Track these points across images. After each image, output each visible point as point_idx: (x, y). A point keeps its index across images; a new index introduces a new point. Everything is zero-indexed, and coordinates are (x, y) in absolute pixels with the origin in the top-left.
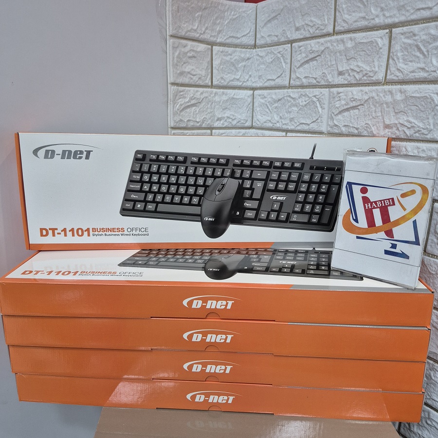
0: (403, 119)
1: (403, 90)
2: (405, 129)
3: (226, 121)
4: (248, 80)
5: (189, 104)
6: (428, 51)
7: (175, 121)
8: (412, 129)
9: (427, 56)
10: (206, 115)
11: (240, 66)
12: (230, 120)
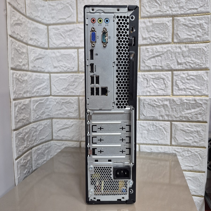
0: (153, 34)
1: (151, 21)
2: (154, 39)
3: (34, 41)
4: (44, 19)
5: (17, 22)
6: (161, 3)
7: (11, 31)
8: (158, 39)
9: (161, 5)
10: (25, 34)
11: (39, 8)
12: (37, 42)
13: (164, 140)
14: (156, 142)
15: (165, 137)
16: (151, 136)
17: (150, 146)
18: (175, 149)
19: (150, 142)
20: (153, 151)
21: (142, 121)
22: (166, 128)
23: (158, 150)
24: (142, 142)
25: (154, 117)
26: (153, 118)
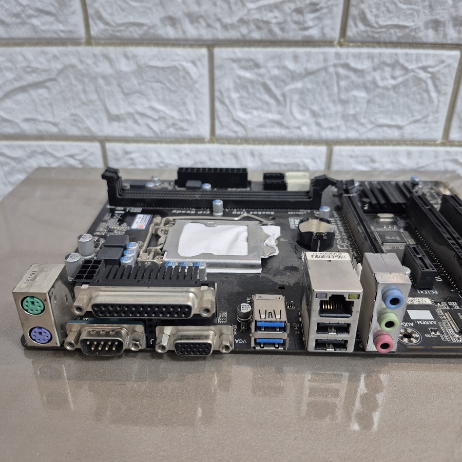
13: (423, 125)
14: (395, 134)
15: (431, 114)
16: (380, 112)
17: (369, 148)
18: (456, 157)
19: (372, 135)
20: (376, 165)
21: (353, 47)
22: (444, 75)
23: (398, 162)
24: (342, 136)
25: (405, 27)
26: (399, 34)
